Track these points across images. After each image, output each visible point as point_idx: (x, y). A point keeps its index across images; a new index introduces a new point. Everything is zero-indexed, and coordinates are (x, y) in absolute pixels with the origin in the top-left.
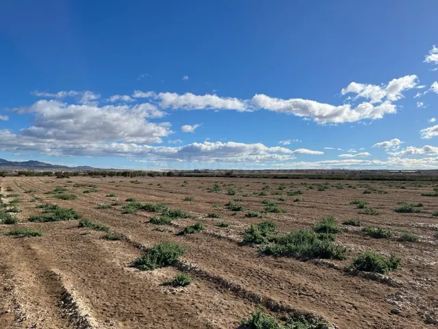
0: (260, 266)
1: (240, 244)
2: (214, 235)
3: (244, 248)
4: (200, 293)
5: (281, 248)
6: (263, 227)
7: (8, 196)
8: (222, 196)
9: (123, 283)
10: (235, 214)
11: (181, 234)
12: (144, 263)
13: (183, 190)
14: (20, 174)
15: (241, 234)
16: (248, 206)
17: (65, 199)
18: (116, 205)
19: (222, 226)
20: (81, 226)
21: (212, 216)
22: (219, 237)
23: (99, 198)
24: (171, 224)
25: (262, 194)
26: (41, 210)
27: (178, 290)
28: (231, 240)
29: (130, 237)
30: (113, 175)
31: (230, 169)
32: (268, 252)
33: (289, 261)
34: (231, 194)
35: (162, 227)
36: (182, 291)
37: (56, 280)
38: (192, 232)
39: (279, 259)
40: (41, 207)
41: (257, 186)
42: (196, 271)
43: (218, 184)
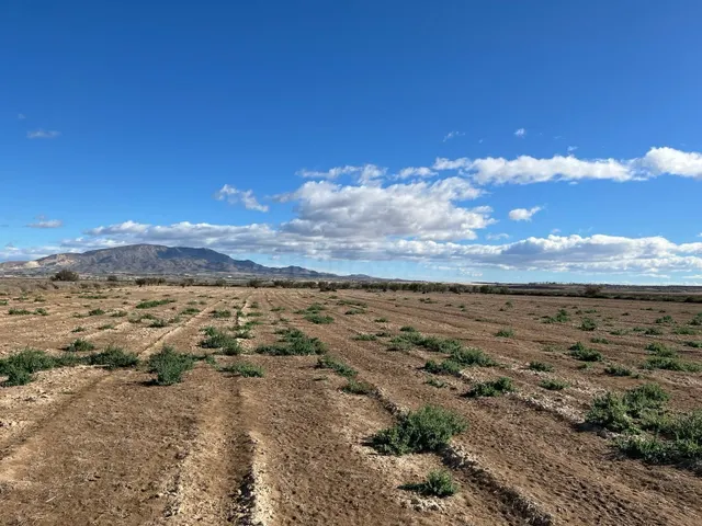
0: (610, 480)
1: (578, 428)
2: (529, 404)
3: (584, 437)
4: (467, 518)
5: (663, 444)
6: (635, 399)
7: (249, 315)
8: (570, 330)
9: (341, 473)
10: (585, 367)
11: (470, 395)
12: (387, 442)
13: (502, 317)
14: (276, 284)
15: (585, 406)
16: (616, 353)
17: (317, 323)
18: (383, 335)
19: (552, 387)
20: (319, 366)
21: (538, 367)
22: (539, 409)
23: (364, 324)
24: (459, 376)
25: (652, 332)
26: (280, 337)
27: (426, 503)
28: (560, 418)
29: (384, 392)
30: (397, 289)
31: (598, 283)
32: (633, 452)
33: (677, 476)
34: (588, 327)
35: (440, 379)
36: (434, 508)
37: (247, 451)
38: (491, 394)
39: (656, 470)
40: (281, 333)
41: (644, 315)
42: (472, 470)
43: (567, 310)
